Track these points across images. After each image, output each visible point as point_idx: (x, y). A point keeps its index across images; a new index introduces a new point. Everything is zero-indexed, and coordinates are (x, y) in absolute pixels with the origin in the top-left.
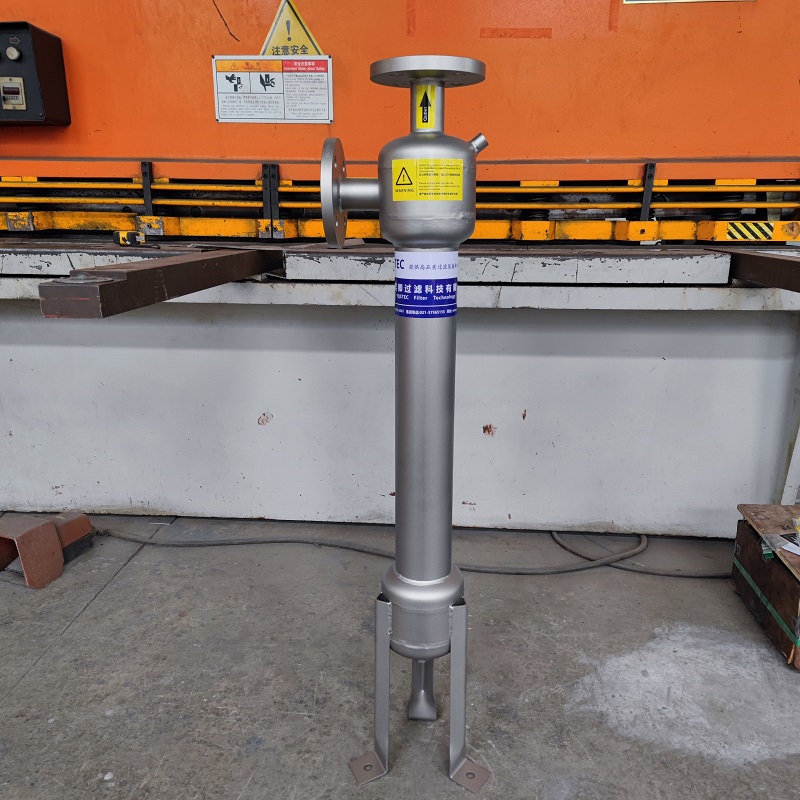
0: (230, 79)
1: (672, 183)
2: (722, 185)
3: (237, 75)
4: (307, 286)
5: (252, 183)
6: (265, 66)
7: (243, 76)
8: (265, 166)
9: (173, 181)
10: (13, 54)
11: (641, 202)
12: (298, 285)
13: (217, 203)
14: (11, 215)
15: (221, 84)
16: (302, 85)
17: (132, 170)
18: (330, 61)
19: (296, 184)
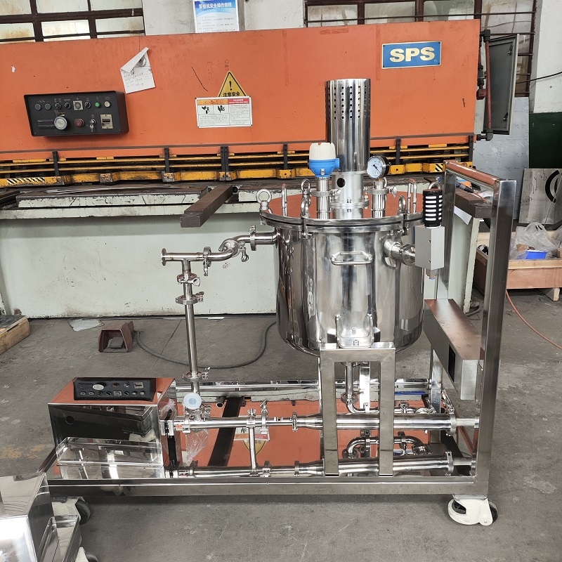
0: (204, 108)
1: (409, 147)
2: (432, 147)
3: (207, 106)
4: (248, 204)
5: (215, 155)
6: (220, 102)
7: (210, 107)
8: (222, 148)
9: (178, 156)
10: (107, 104)
11: (395, 156)
12: (244, 204)
13: (199, 166)
14: (102, 175)
15: (199, 110)
16: (238, 110)
18: (250, 98)
19: (236, 154)
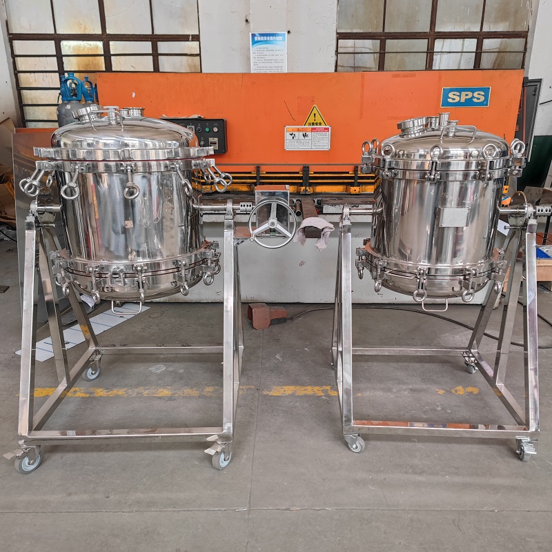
0: (291, 135)
3: (294, 133)
4: (331, 215)
5: (298, 173)
6: (305, 130)
7: (296, 133)
8: (304, 167)
9: (267, 173)
10: (216, 130)
12: (328, 216)
13: (284, 181)
14: (204, 187)
15: (288, 136)
16: (319, 137)
17: (251, 169)
18: (330, 128)
19: (315, 173)
